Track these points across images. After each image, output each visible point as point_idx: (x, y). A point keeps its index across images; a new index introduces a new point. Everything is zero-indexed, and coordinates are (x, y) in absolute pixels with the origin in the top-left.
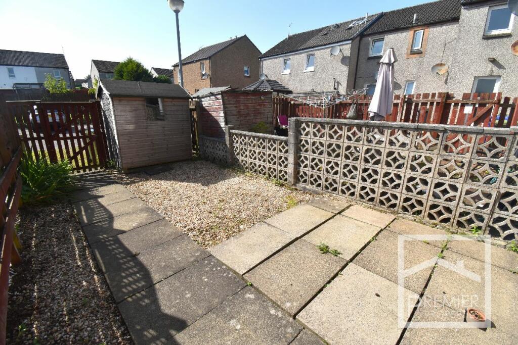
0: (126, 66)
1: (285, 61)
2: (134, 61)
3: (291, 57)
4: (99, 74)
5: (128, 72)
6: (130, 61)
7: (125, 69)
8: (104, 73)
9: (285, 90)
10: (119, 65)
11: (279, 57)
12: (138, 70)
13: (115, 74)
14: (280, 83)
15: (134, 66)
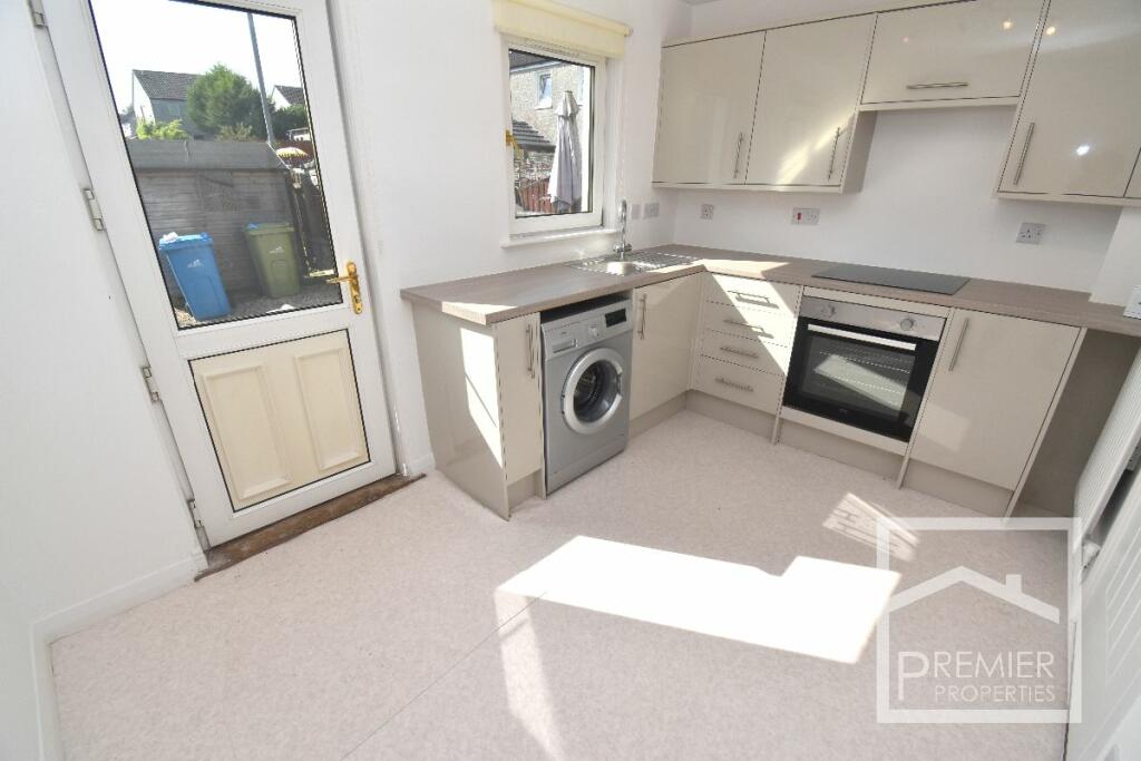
0: (211, 85)
1: (543, 78)
2: (228, 72)
3: (551, 71)
4: (153, 105)
5: (217, 99)
6: (221, 72)
7: (209, 92)
8: (162, 102)
9: (543, 144)
10: (197, 82)
11: (529, 71)
12: (238, 93)
13: (188, 103)
14: (534, 129)
15: (230, 85)
